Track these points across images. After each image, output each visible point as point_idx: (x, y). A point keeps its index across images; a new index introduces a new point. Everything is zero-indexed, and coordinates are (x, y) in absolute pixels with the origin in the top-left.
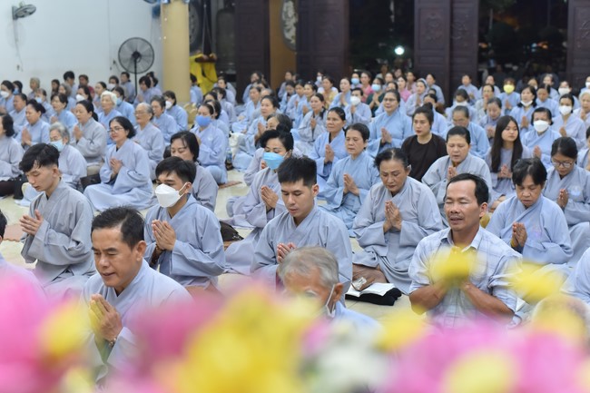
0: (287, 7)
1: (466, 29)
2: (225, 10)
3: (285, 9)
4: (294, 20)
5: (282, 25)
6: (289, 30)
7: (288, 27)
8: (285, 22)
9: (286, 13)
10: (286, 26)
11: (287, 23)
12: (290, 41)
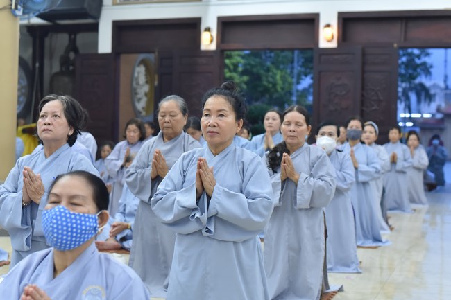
0: (138, 73)
1: (381, 98)
2: (61, 73)
3: (136, 75)
4: (146, 88)
5: (133, 92)
6: (139, 100)
7: (139, 96)
8: (135, 89)
9: (137, 78)
10: (136, 94)
11: (138, 91)
12: (140, 113)
